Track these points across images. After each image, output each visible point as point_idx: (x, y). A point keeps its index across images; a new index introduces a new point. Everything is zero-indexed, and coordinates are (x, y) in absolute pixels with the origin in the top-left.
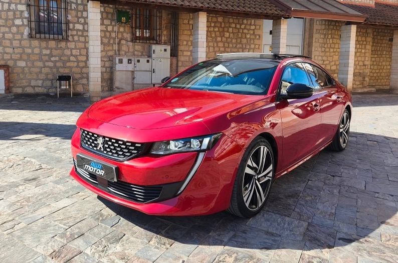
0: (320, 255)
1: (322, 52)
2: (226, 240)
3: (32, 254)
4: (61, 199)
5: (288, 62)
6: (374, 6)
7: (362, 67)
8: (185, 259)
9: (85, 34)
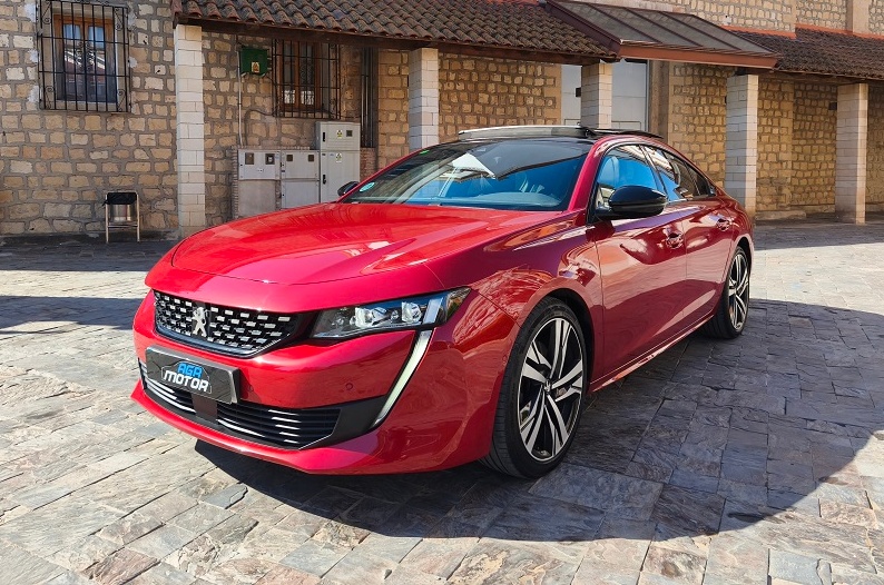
0: (690, 548)
1: (689, 133)
2: (483, 525)
3: (45, 569)
4: (112, 454)
5: (610, 143)
6: (794, 36)
7: (776, 166)
8: (393, 567)
9: (169, 99)
